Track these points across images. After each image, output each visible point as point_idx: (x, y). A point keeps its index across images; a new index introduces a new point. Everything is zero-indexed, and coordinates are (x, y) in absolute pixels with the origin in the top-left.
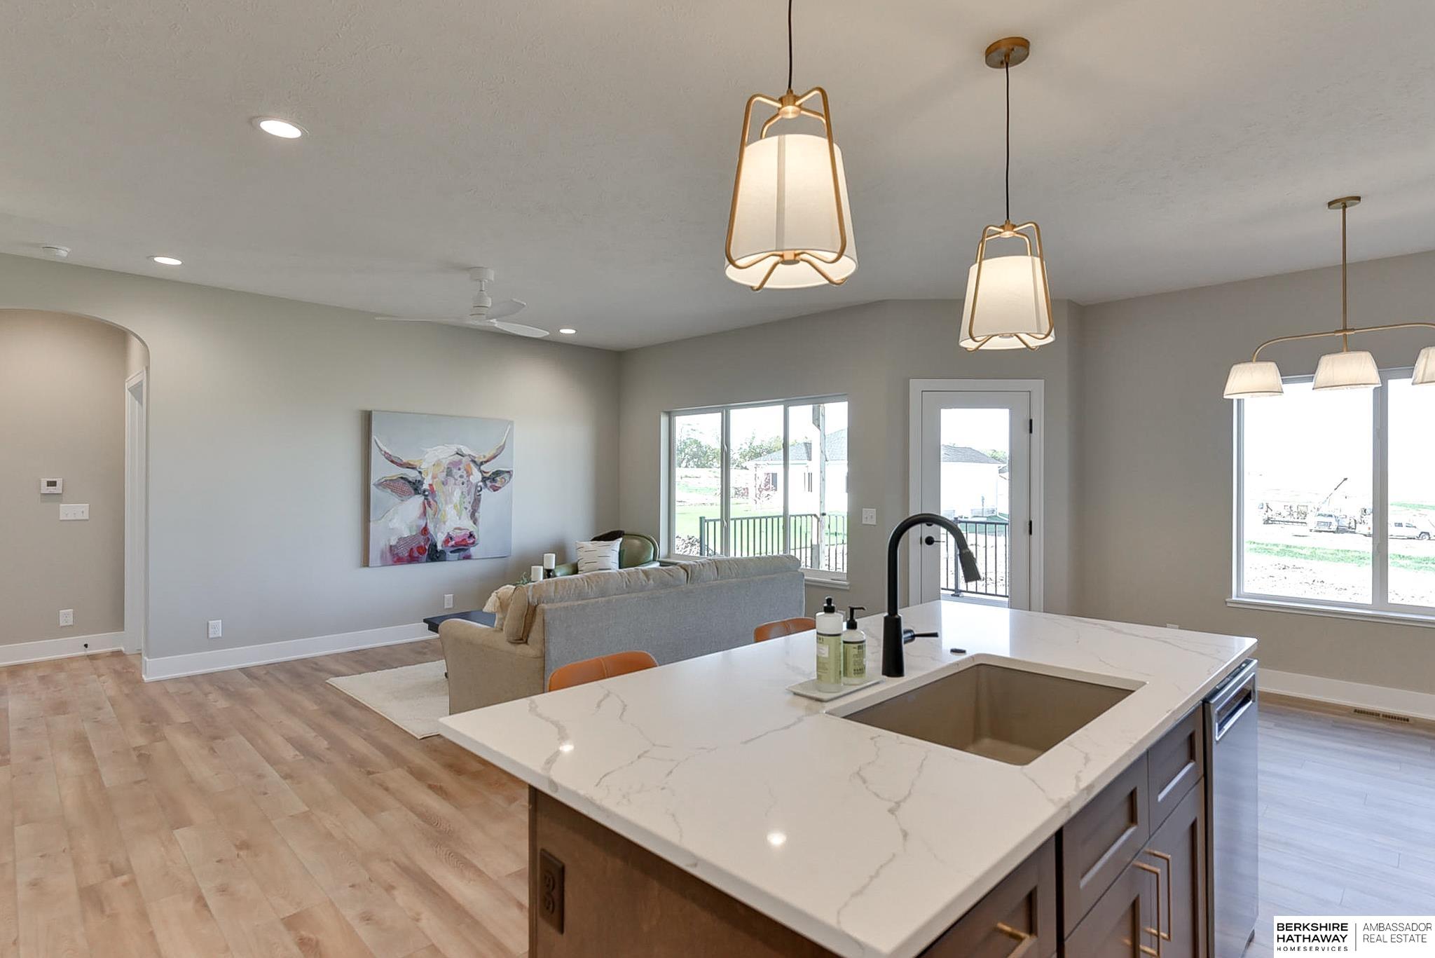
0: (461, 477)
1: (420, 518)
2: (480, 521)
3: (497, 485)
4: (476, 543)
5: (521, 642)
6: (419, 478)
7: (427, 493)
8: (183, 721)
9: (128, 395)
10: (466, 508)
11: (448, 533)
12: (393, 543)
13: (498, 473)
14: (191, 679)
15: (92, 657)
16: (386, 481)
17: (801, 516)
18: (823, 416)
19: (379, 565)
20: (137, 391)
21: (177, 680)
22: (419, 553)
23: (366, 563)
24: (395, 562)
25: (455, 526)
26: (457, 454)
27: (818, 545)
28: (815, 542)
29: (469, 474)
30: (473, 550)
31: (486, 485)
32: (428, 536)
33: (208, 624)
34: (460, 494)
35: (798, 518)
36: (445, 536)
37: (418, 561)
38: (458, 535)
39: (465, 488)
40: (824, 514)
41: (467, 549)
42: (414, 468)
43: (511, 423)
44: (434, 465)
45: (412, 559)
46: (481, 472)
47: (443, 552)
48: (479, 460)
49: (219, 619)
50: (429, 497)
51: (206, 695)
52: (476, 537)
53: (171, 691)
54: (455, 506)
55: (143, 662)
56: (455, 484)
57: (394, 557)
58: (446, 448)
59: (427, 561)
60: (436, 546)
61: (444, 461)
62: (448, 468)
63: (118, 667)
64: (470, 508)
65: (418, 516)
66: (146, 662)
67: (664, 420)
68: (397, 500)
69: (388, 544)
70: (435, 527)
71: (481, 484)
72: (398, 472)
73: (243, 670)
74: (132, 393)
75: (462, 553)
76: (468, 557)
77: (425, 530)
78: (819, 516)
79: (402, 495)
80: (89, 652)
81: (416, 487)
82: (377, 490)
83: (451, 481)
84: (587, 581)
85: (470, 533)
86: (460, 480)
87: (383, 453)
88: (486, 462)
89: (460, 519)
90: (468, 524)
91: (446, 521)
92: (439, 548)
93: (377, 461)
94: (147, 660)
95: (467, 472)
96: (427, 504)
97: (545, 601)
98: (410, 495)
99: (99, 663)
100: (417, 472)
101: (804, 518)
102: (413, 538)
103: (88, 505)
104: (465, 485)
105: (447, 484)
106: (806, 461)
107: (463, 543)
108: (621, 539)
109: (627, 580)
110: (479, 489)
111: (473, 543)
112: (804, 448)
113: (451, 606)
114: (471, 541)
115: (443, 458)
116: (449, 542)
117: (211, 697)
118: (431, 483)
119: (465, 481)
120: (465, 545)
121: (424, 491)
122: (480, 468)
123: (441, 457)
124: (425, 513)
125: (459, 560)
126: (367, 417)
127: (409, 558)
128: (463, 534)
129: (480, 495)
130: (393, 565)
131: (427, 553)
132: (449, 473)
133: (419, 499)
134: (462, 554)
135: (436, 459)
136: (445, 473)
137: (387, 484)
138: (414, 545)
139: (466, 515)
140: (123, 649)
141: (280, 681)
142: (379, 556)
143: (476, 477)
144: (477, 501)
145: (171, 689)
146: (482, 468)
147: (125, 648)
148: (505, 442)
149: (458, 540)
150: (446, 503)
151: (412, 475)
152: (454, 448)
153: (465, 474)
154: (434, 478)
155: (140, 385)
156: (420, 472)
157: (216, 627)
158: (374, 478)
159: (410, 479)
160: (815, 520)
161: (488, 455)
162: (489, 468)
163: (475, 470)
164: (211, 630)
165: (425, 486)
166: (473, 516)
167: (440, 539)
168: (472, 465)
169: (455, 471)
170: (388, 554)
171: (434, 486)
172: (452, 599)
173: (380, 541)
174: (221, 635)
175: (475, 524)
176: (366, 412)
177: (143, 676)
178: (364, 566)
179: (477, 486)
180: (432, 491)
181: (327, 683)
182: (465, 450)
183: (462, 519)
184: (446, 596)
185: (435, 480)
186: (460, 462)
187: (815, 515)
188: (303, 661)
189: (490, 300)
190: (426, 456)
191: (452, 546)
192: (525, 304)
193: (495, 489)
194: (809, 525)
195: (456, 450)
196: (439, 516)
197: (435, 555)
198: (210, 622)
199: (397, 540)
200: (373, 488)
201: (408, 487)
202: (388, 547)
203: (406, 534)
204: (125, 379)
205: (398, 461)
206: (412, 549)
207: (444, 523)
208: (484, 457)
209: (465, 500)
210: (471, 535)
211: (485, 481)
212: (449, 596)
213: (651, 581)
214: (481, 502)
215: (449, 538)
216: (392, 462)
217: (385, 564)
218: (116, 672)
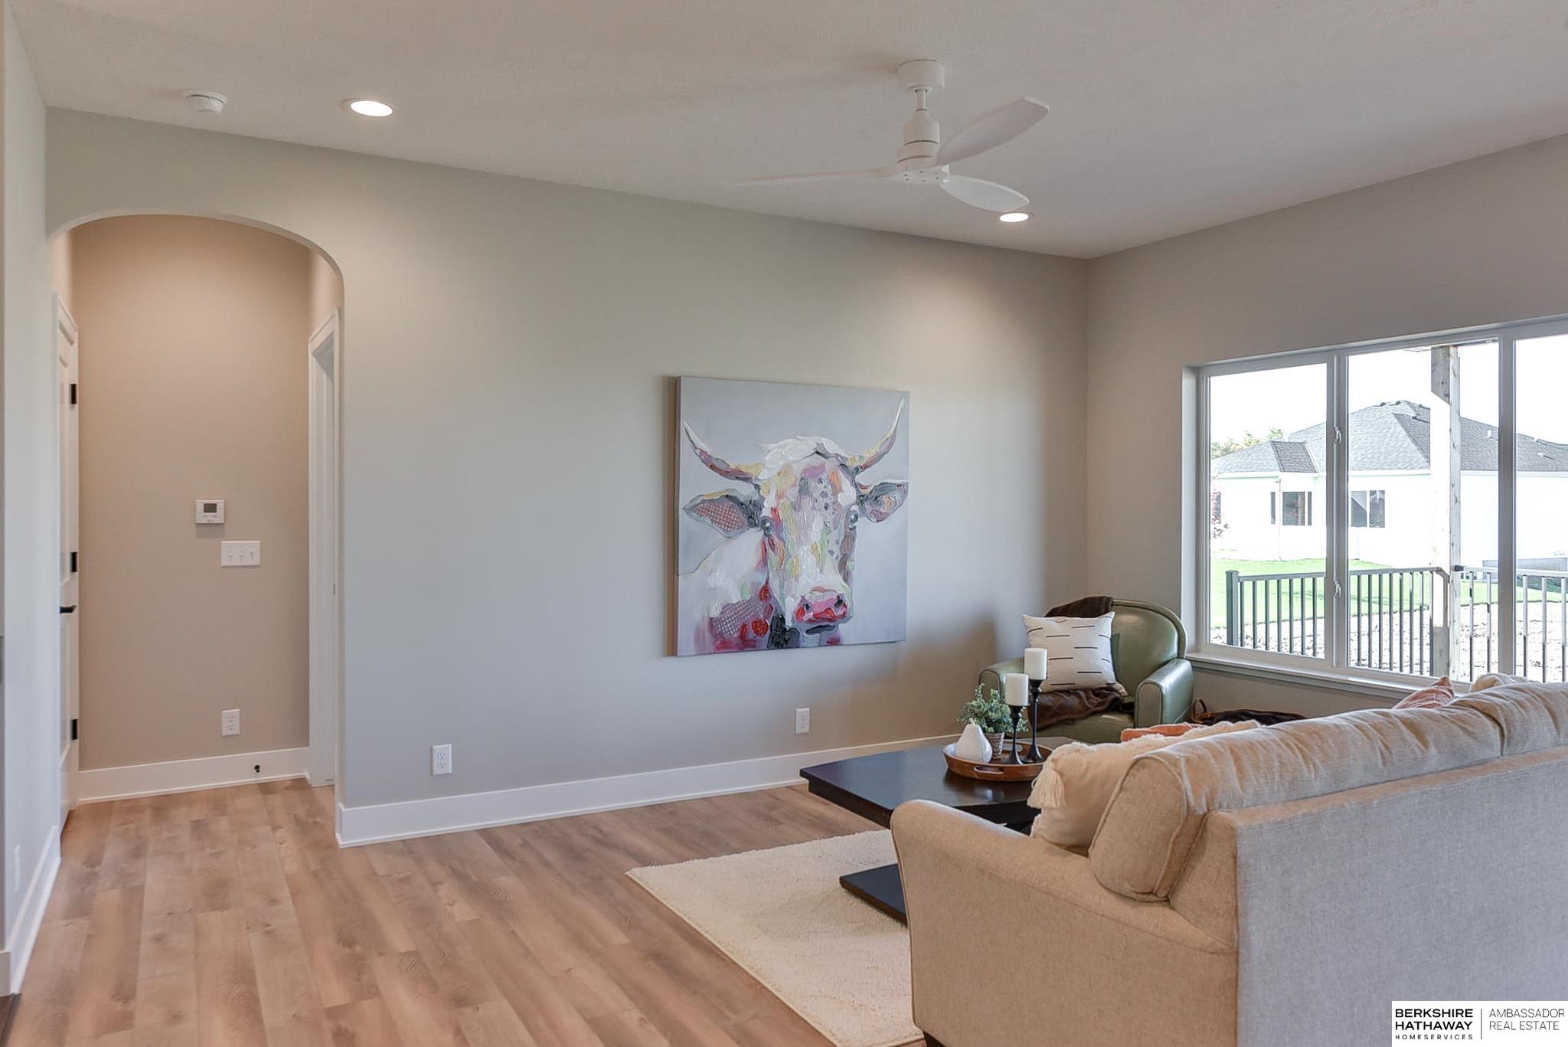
0: (824, 495)
1: (757, 569)
2: (855, 575)
3: (881, 510)
4: (847, 615)
5: (1152, 898)
6: (756, 498)
7: (768, 525)
8: (404, 950)
9: (312, 362)
10: (831, 552)
11: (803, 597)
12: (715, 613)
13: (884, 488)
14: (407, 847)
15: (266, 788)
16: (703, 502)
17: (1412, 572)
18: (1457, 376)
19: (694, 653)
20: (325, 355)
21: (385, 847)
22: (756, 632)
23: (671, 648)
24: (718, 648)
25: (814, 586)
26: (817, 453)
27: (1446, 630)
28: (1438, 622)
29: (837, 490)
30: (843, 629)
31: (863, 511)
32: (771, 602)
33: (432, 749)
34: (822, 525)
35: (1407, 576)
36: (799, 601)
37: (754, 646)
38: (819, 601)
39: (829, 515)
40: (1458, 568)
41: (834, 627)
42: (747, 479)
43: (905, 395)
44: (779, 474)
45: (745, 644)
46: (856, 486)
47: (794, 631)
48: (852, 465)
49: (448, 743)
50: (771, 530)
51: (435, 884)
52: (848, 603)
53: (380, 873)
54: (814, 549)
55: (337, 811)
56: (813, 508)
57: (717, 640)
58: (798, 442)
59: (768, 648)
60: (783, 620)
61: (795, 466)
62: (802, 479)
63: (301, 812)
64: (837, 552)
65: (755, 565)
66: (341, 811)
67: (1188, 383)
68: (719, 535)
69: (706, 615)
70: (782, 587)
71: (855, 508)
72: (720, 485)
73: (485, 833)
74: (318, 360)
75: (824, 633)
76: (834, 642)
77: (765, 592)
78: (1447, 571)
79: (730, 528)
80: (263, 778)
81: (749, 513)
82: (688, 518)
83: (807, 503)
84: (1298, 747)
85: (838, 597)
86: (822, 501)
87: (698, 451)
88: (866, 467)
89: (821, 572)
90: (833, 581)
91: (799, 576)
92: (789, 624)
93: (689, 465)
94: (343, 810)
95: (834, 486)
96: (768, 545)
97: (1225, 804)
98: (741, 529)
99: (276, 800)
100: (753, 487)
101: (1417, 576)
102: (745, 605)
103: (258, 542)
104: (830, 510)
105: (800, 507)
106: (1278, 473)
107: (828, 616)
108: (1112, 614)
109: (1381, 744)
110: (853, 517)
111: (844, 615)
112: (1271, 449)
113: (807, 730)
114: (840, 612)
115: (793, 462)
116: (803, 613)
117: (443, 891)
118: (774, 506)
119: (829, 502)
120: (830, 620)
121: (764, 522)
122: (853, 480)
123: (792, 459)
124: (764, 561)
125: (819, 646)
126: (672, 390)
127: (740, 642)
128: (826, 599)
129: (855, 527)
130: (715, 653)
131: (769, 631)
132: (804, 490)
133: (755, 536)
134: (826, 635)
135: (782, 463)
136: (798, 488)
137: (704, 508)
138: (749, 619)
139: (831, 563)
140: (308, 777)
141: (547, 864)
142: (692, 638)
143: (848, 495)
144: (849, 539)
145: (380, 866)
146: (859, 478)
147: (310, 775)
148: (895, 431)
149: (818, 610)
150: (800, 543)
151: (744, 491)
152: (810, 444)
153: (830, 492)
154: (779, 497)
155: (329, 343)
156: (757, 487)
157: (444, 757)
158: (685, 499)
159: (742, 500)
160: (1439, 580)
161: (867, 456)
162: (869, 479)
163: (846, 483)
164: (436, 761)
165: (766, 512)
166: (843, 567)
167: (789, 608)
168: (841, 474)
169: (813, 484)
170: (707, 634)
171: (780, 512)
172: (808, 715)
173: (693, 613)
174: (451, 772)
175: (846, 580)
176: (670, 378)
177: (338, 835)
178: (668, 655)
179: (849, 512)
180: (777, 521)
181: (627, 876)
182: (831, 447)
183: (825, 571)
184: (799, 710)
185: (782, 501)
186: (822, 467)
187: (1439, 571)
188: (574, 820)
189: (937, 126)
190: (766, 458)
191: (810, 621)
192: (1048, 107)
193: (880, 518)
194: (1427, 590)
195: (815, 446)
196: (787, 566)
197: (781, 637)
198: (435, 747)
199: (720, 609)
200: (682, 514)
201: (738, 515)
202: (707, 620)
203: (735, 598)
204: (308, 337)
205: (723, 467)
206: (744, 626)
207: (797, 579)
208: (861, 457)
209: (829, 538)
210: (840, 602)
211: (862, 502)
212: (803, 712)
213: (1433, 750)
214: (857, 540)
215: (805, 606)
216: (712, 467)
217: (701, 652)
218: (297, 820)
